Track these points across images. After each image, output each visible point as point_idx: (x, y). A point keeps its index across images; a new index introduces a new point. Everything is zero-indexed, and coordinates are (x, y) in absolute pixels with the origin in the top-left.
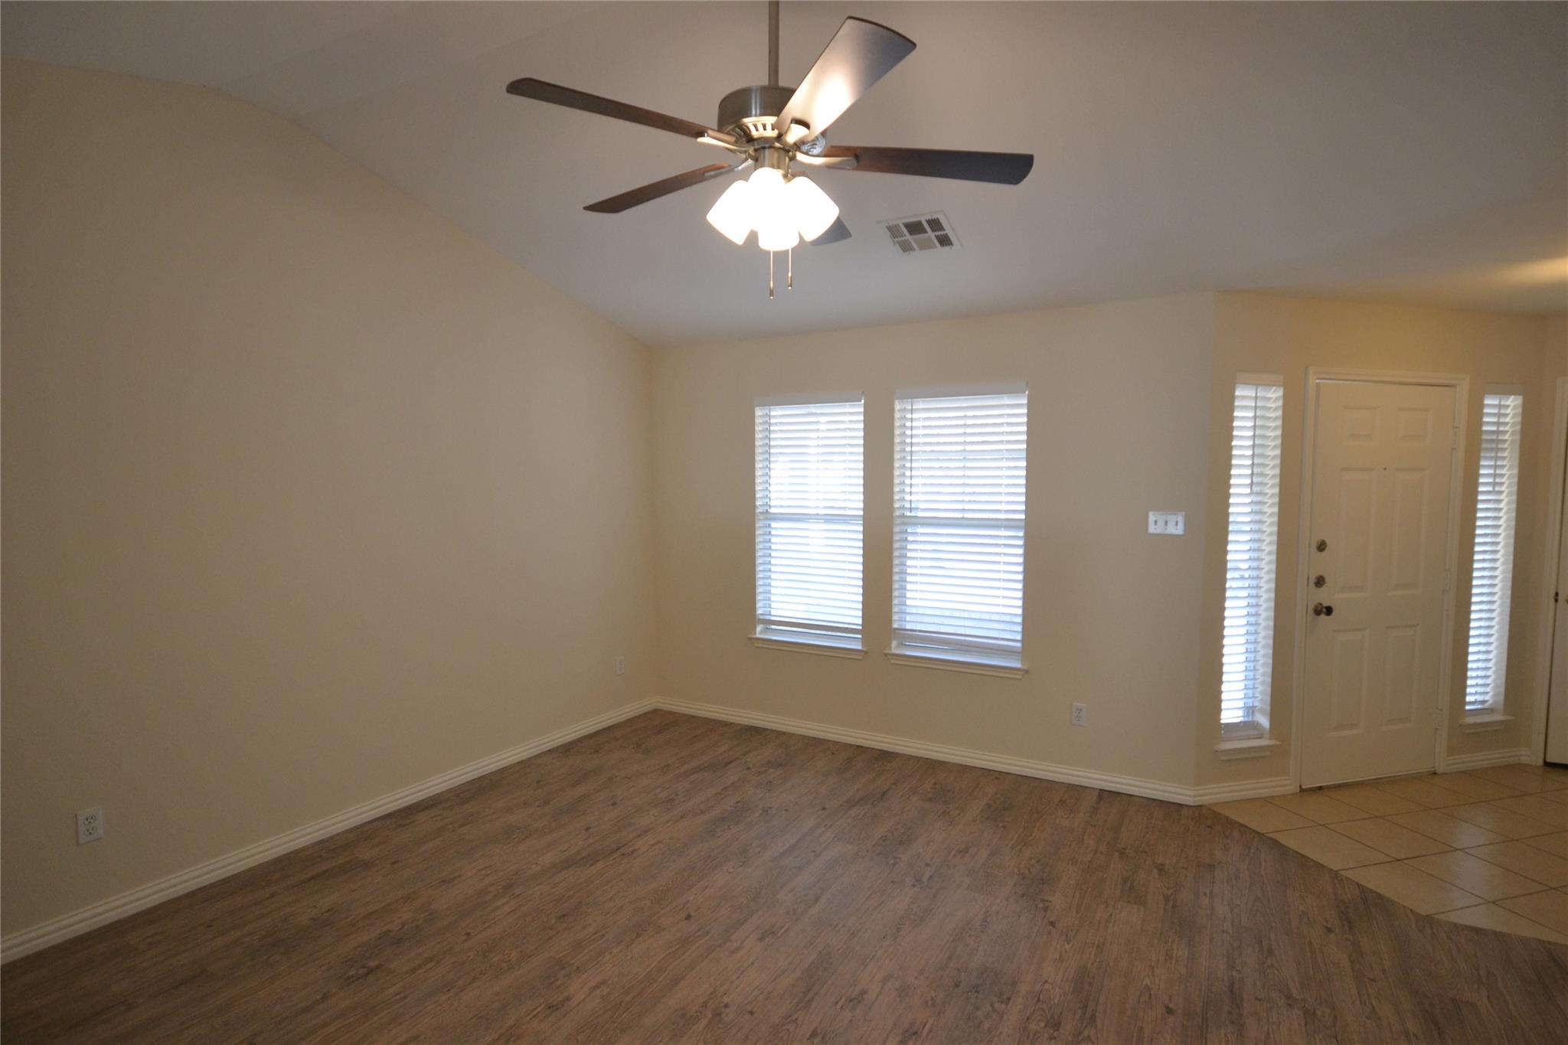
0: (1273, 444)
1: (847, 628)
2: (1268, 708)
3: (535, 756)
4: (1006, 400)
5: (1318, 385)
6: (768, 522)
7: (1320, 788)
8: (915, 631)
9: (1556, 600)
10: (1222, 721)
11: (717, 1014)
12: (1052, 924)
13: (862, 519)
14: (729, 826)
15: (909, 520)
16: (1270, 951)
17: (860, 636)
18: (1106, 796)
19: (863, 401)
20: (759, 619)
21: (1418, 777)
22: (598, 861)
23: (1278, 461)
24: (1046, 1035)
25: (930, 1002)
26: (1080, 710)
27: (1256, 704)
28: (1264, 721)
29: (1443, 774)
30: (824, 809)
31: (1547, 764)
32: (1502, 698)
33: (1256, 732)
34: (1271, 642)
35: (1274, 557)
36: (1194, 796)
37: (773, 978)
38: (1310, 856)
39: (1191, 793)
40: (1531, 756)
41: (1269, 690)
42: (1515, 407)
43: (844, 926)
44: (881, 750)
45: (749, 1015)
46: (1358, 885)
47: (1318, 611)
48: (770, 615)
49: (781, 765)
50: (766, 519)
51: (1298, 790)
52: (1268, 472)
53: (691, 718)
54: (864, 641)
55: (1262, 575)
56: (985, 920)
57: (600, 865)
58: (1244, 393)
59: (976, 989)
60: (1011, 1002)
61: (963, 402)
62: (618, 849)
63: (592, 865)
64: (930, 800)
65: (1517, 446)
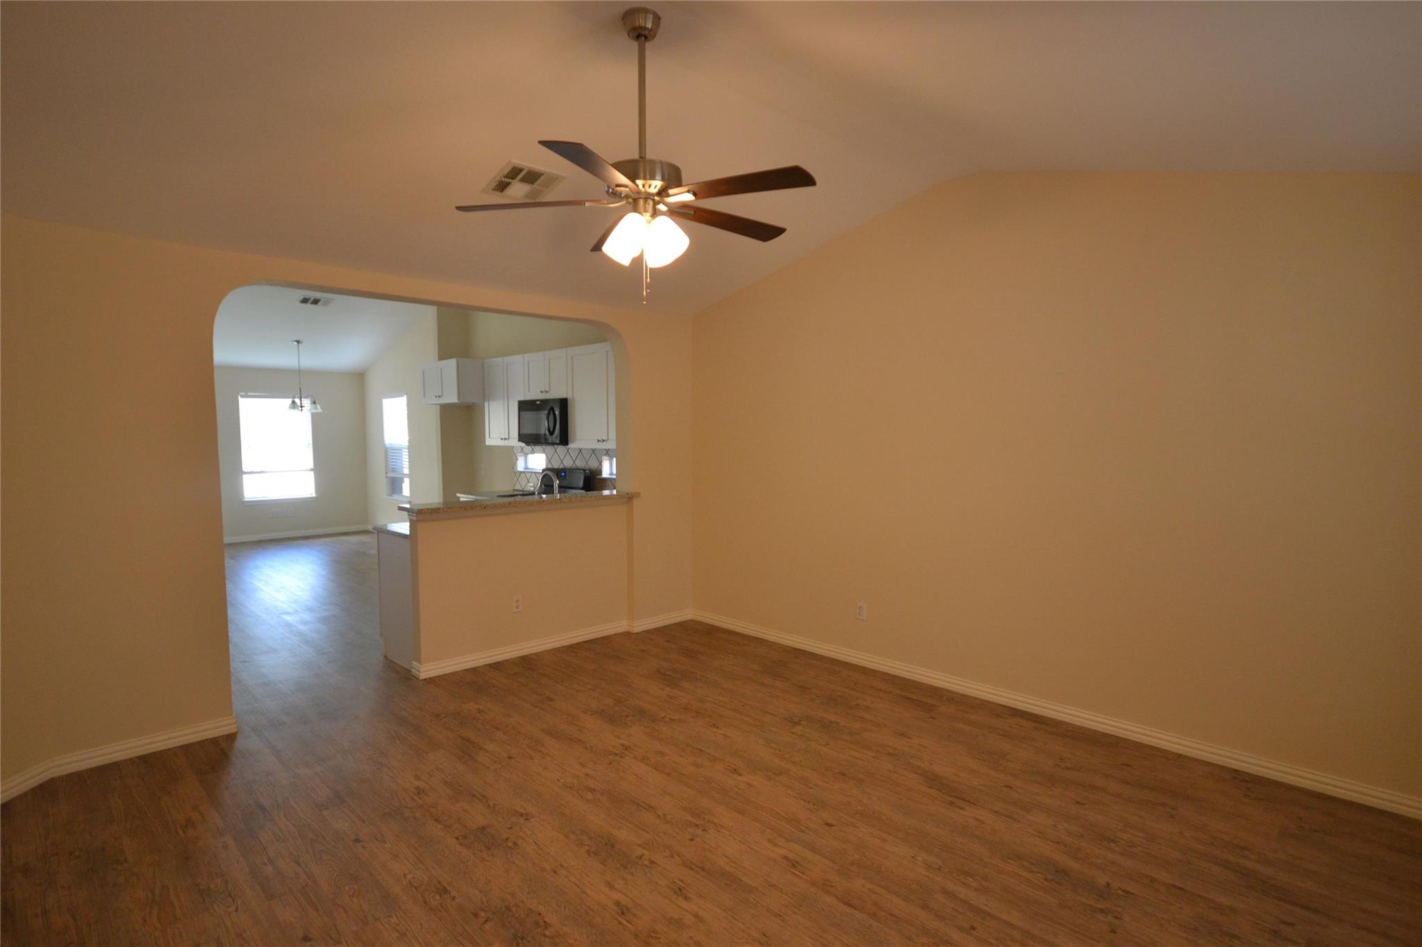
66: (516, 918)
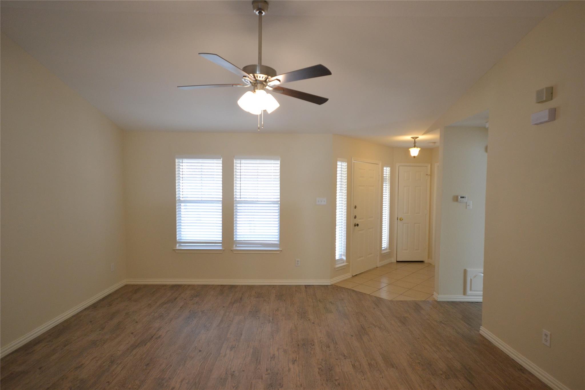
0: (344, 178)
1: (215, 242)
2: (345, 254)
3: (80, 312)
4: (272, 162)
5: (354, 162)
6: (180, 204)
7: (356, 275)
8: (242, 241)
9: (398, 219)
10: (336, 259)
11: (232, 375)
12: (313, 323)
13: (221, 202)
14: (193, 319)
15: (238, 202)
16: (366, 317)
17: (221, 245)
18: (306, 286)
19: (222, 159)
20: (178, 242)
21: (374, 269)
22: (147, 343)
23: (346, 183)
24: (328, 350)
25: (294, 352)
26: (298, 261)
27: (342, 253)
28: (344, 258)
29: (379, 267)
30: (224, 307)
31: (397, 262)
32: (388, 245)
33: (342, 261)
34: (346, 235)
35: (346, 211)
36: (330, 282)
37: (243, 359)
38: (363, 292)
39: (329, 281)
40: (394, 260)
41: (345, 248)
42: (389, 170)
43: (255, 339)
44: (231, 285)
45: (243, 372)
46: (375, 297)
47: (355, 225)
48: (181, 240)
49: (197, 296)
50: (179, 202)
51: (352, 276)
52: (343, 186)
53: (145, 286)
54: (223, 246)
55: (343, 216)
56: (273, 336)
57: (149, 344)
58: (339, 163)
59: (304, 345)
60: (315, 345)
61: (258, 161)
62: (152, 337)
63: (145, 345)
64: (257, 297)
65: (389, 180)
66: (327, 376)
